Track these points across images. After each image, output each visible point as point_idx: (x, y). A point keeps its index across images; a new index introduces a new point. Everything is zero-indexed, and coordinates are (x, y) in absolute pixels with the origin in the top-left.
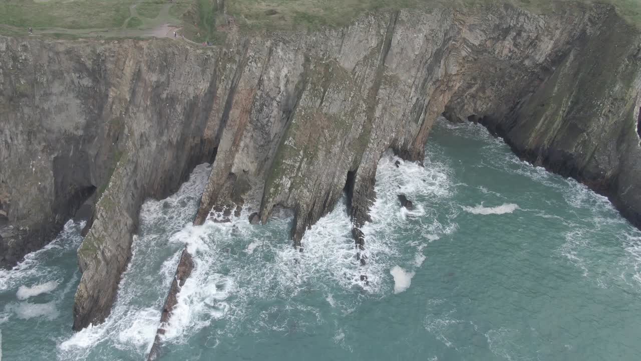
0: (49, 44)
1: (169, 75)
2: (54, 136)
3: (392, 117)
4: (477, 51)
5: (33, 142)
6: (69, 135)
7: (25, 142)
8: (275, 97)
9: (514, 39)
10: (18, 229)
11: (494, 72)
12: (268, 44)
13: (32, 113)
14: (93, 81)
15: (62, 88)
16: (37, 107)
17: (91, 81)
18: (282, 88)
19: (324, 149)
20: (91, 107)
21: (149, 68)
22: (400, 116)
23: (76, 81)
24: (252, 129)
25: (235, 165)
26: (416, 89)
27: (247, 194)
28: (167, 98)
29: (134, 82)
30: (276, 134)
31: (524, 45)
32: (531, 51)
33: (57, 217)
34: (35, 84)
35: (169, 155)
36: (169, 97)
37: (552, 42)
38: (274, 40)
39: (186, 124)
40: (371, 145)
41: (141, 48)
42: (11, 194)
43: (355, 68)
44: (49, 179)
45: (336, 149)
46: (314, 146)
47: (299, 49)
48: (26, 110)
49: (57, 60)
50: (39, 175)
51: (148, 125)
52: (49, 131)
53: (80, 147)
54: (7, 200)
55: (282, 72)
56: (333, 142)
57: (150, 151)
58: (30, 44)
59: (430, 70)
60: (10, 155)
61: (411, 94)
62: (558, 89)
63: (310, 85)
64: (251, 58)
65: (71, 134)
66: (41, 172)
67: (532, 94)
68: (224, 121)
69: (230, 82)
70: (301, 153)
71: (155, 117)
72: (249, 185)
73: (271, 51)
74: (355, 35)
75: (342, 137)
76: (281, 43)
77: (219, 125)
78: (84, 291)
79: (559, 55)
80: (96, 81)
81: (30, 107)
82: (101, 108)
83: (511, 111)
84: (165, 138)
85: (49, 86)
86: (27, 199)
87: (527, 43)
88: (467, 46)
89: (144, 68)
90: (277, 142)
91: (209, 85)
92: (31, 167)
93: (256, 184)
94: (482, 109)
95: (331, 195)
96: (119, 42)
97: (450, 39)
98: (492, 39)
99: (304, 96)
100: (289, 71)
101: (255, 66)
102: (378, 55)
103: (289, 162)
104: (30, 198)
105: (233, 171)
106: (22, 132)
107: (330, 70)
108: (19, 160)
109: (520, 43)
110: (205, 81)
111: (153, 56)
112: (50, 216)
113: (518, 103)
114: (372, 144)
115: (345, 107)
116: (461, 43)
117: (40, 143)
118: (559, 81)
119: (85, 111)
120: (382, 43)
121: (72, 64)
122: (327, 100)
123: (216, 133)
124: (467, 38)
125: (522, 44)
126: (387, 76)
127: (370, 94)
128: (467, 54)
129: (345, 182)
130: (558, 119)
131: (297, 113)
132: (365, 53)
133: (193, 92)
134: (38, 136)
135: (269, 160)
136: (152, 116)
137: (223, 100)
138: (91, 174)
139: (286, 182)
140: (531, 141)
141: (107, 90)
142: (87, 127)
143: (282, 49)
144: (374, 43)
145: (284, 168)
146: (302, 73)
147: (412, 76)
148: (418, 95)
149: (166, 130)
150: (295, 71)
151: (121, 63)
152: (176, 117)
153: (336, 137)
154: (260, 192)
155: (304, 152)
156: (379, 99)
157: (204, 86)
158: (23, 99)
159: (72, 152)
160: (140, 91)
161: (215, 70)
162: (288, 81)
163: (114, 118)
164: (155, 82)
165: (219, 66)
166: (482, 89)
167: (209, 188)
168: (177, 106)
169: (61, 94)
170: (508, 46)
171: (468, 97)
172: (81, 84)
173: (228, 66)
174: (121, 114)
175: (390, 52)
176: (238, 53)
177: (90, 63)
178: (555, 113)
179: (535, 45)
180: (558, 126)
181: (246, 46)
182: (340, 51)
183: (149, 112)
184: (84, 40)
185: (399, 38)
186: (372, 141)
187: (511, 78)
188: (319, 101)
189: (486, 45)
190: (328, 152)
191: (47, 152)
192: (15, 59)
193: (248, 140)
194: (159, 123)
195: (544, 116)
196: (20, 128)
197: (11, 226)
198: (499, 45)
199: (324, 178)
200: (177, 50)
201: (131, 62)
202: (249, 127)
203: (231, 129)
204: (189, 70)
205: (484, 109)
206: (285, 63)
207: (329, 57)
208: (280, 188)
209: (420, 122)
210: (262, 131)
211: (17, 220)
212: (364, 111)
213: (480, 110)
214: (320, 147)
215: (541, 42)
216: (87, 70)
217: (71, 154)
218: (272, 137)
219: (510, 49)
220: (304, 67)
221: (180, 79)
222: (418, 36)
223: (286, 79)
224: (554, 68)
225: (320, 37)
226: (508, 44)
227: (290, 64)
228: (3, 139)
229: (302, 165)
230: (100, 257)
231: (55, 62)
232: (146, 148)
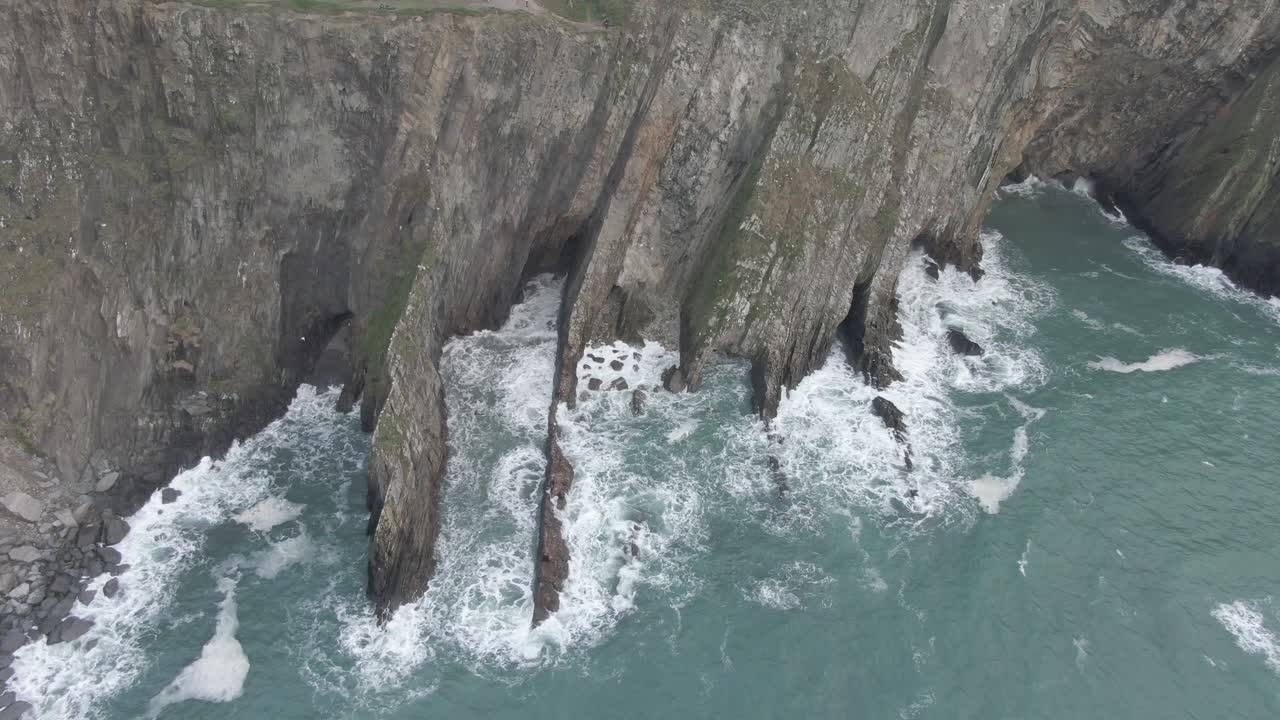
0: (289, 24)
1: (521, 87)
2: (286, 212)
3: (933, 174)
4: (1102, 40)
5: (245, 224)
6: (315, 209)
7: (231, 224)
8: (717, 133)
9: (1181, 15)
10: (217, 398)
11: (1125, 83)
12: (715, 23)
13: (247, 167)
14: (370, 99)
15: (307, 114)
16: (259, 153)
17: (365, 99)
18: (734, 115)
19: (814, 238)
20: (363, 152)
21: (482, 73)
22: (947, 173)
23: (337, 99)
24: (660, 197)
25: (626, 271)
26: (980, 118)
27: (648, 329)
28: (511, 135)
29: (448, 100)
30: (707, 208)
31: (1198, 27)
32: (1211, 41)
33: (284, 372)
34: (256, 105)
35: (499, 249)
36: (515, 131)
37: (1257, 22)
38: (727, 15)
39: (539, 189)
40: (900, 230)
41: (469, 32)
42: (202, 328)
43: (874, 73)
44: (273, 298)
45: (835, 240)
46: (797, 233)
47: (774, 34)
48: (237, 159)
49: (301, 55)
50: (254, 290)
51: (469, 189)
52: (277, 201)
53: (338, 233)
54: (195, 339)
55: (736, 81)
56: (829, 224)
57: (469, 242)
58: (250, 24)
59: (1010, 78)
60: (200, 251)
61: (970, 128)
62: (1263, 120)
63: (793, 108)
64: (679, 52)
65: (321, 206)
66: (259, 284)
67: (1199, 128)
68: (612, 182)
69: (635, 102)
70: (773, 246)
71: (484, 172)
72: (650, 311)
73: (718, 38)
74: (884, 6)
75: (846, 214)
76: (740, 23)
77: (601, 189)
78: (391, 521)
79: (1268, 48)
80: (374, 98)
81: (245, 152)
82: (380, 156)
83: (1152, 162)
84: (498, 217)
85: (283, 109)
86: (232, 339)
87: (1206, 24)
88: (1086, 30)
89: (472, 72)
90: (708, 225)
91: (592, 108)
92: (239, 274)
93: (662, 308)
94: (1088, 159)
95: (822, 331)
96: (425, 19)
97: (1054, 15)
98: (1136, 16)
99: (780, 132)
100: (749, 79)
101: (688, 69)
102: (919, 48)
103: (748, 264)
104: (237, 338)
105: (620, 281)
106: (226, 203)
107: (831, 79)
108: (218, 259)
109: (1190, 23)
110: (588, 99)
111: (492, 50)
112: (274, 373)
113: (1166, 147)
114: (903, 228)
115: (855, 154)
116: (1075, 24)
117: (259, 226)
118: (1264, 101)
119: (349, 161)
120: (927, 23)
121: (328, 65)
122: (822, 140)
123: (594, 205)
124: (1089, 13)
125: (1195, 25)
126: (933, 90)
127: (898, 129)
128: (1083, 47)
129: (849, 305)
130: (1261, 180)
131: (767, 165)
132: (893, 44)
133: (561, 121)
134: (256, 211)
135: (690, 261)
136: (478, 171)
137: (616, 138)
138: (350, 289)
139: (742, 305)
140: (1199, 223)
141: (395, 117)
142: (352, 193)
143: (742, 36)
144: (910, 23)
145: (739, 276)
146: (777, 85)
147: (976, 92)
148: (982, 131)
149: (501, 201)
150: (762, 80)
151: (426, 62)
152: (523, 174)
153: (837, 215)
154: (675, 325)
155: (780, 245)
156: (914, 137)
157: (583, 110)
158: (233, 137)
159: (318, 244)
160: (460, 119)
161: (607, 79)
162: (747, 100)
163: (405, 174)
164: (493, 101)
165: (616, 69)
166: (1095, 117)
167: (578, 317)
168: (528, 151)
169: (307, 125)
170: (1166, 29)
171: (1061, 133)
172: (347, 106)
173: (635, 68)
174: (422, 166)
175: (942, 41)
176: (655, 42)
177: (369, 61)
178: (1255, 168)
179: (1222, 28)
180: (1260, 193)
181: (670, 28)
182: (851, 38)
183: (473, 162)
184: (356, 14)
185: (961, 12)
186: (902, 223)
187: (1160, 95)
188: (808, 141)
189: (1124, 27)
190: (821, 243)
191: (270, 244)
192: (219, 53)
193: (650, 221)
194: (490, 185)
195: (1230, 172)
196: (224, 195)
197: (203, 393)
198: (1148, 27)
199: (810, 298)
200: (542, 37)
201: (446, 61)
202: (656, 194)
203: (626, 199)
204: (558, 77)
205: (1092, 158)
206: (745, 62)
207: (829, 52)
208: (728, 318)
209: (982, 183)
210: (679, 203)
211: (212, 381)
212: (890, 162)
213: (1083, 160)
214: (807, 234)
215: (1235, 23)
216: (360, 77)
217: (317, 247)
218: (699, 214)
219: (1169, 35)
220: (783, 72)
221: (540, 96)
222: (997, 9)
223: (743, 97)
224: (1252, 76)
225: (816, 10)
226: (1167, 25)
227: (754, 66)
228: (190, 219)
229: (774, 272)
230: (407, 454)
231: (297, 60)
232: (463, 236)
